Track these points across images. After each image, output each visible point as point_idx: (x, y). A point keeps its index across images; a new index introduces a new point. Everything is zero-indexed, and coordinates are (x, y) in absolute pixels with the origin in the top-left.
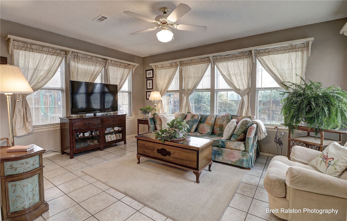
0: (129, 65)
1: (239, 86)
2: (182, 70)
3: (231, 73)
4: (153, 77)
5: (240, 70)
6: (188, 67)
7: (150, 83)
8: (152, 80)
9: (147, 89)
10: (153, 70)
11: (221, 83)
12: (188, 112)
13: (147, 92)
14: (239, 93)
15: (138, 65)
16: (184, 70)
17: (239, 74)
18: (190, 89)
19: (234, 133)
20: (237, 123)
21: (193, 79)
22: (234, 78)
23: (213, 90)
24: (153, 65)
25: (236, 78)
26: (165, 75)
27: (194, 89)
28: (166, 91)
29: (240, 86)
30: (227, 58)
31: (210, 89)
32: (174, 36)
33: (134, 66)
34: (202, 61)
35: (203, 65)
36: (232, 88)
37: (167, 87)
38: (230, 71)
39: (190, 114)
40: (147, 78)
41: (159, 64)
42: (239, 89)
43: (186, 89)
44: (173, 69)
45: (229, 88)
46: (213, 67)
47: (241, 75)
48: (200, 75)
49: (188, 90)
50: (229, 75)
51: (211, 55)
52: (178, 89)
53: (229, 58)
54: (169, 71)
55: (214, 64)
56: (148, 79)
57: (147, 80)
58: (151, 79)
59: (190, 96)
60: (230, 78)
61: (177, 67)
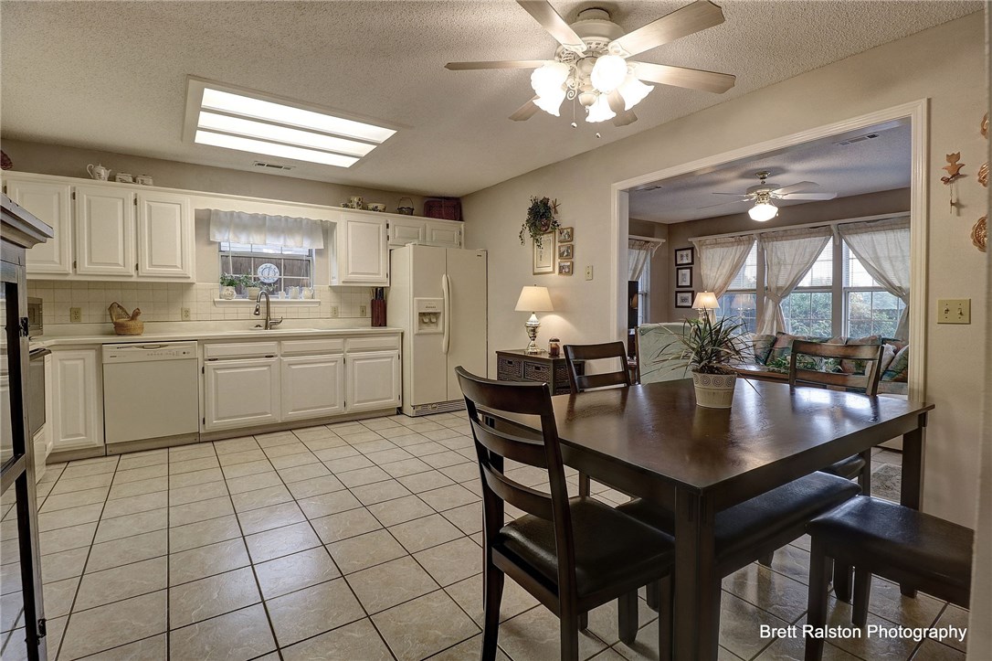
0: (648, 242)
1: (900, 282)
2: (763, 249)
3: (880, 254)
4: (692, 263)
5: (902, 251)
6: (778, 244)
7: (684, 275)
8: (691, 269)
9: (678, 286)
10: (692, 249)
11: (858, 275)
12: (779, 333)
13: (677, 292)
14: (899, 296)
15: (664, 241)
16: (769, 249)
17: (900, 259)
18: (781, 288)
19: (889, 368)
20: (896, 352)
21: (789, 267)
22: (887, 266)
23: (838, 290)
24: (695, 241)
25: (893, 266)
26: (722, 259)
27: (793, 287)
28: (725, 290)
29: (903, 282)
30: (871, 227)
31: (830, 287)
32: (778, 212)
33: (656, 243)
34: (813, 232)
35: (817, 240)
36: (882, 286)
37: (726, 283)
38: (878, 251)
39: (785, 337)
40: (676, 265)
41: (710, 239)
42: (900, 288)
43: (773, 286)
44: (742, 248)
45: (876, 284)
46: (838, 243)
47: (904, 261)
48: (806, 259)
49: (778, 289)
50: (877, 259)
51: (833, 224)
52: (754, 287)
53: (877, 226)
54: (732, 253)
55: (841, 238)
56: (680, 267)
57: (678, 269)
58: (689, 266)
59: (783, 300)
60: (880, 265)
61: (750, 243)
